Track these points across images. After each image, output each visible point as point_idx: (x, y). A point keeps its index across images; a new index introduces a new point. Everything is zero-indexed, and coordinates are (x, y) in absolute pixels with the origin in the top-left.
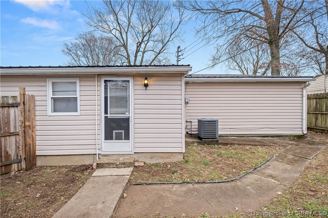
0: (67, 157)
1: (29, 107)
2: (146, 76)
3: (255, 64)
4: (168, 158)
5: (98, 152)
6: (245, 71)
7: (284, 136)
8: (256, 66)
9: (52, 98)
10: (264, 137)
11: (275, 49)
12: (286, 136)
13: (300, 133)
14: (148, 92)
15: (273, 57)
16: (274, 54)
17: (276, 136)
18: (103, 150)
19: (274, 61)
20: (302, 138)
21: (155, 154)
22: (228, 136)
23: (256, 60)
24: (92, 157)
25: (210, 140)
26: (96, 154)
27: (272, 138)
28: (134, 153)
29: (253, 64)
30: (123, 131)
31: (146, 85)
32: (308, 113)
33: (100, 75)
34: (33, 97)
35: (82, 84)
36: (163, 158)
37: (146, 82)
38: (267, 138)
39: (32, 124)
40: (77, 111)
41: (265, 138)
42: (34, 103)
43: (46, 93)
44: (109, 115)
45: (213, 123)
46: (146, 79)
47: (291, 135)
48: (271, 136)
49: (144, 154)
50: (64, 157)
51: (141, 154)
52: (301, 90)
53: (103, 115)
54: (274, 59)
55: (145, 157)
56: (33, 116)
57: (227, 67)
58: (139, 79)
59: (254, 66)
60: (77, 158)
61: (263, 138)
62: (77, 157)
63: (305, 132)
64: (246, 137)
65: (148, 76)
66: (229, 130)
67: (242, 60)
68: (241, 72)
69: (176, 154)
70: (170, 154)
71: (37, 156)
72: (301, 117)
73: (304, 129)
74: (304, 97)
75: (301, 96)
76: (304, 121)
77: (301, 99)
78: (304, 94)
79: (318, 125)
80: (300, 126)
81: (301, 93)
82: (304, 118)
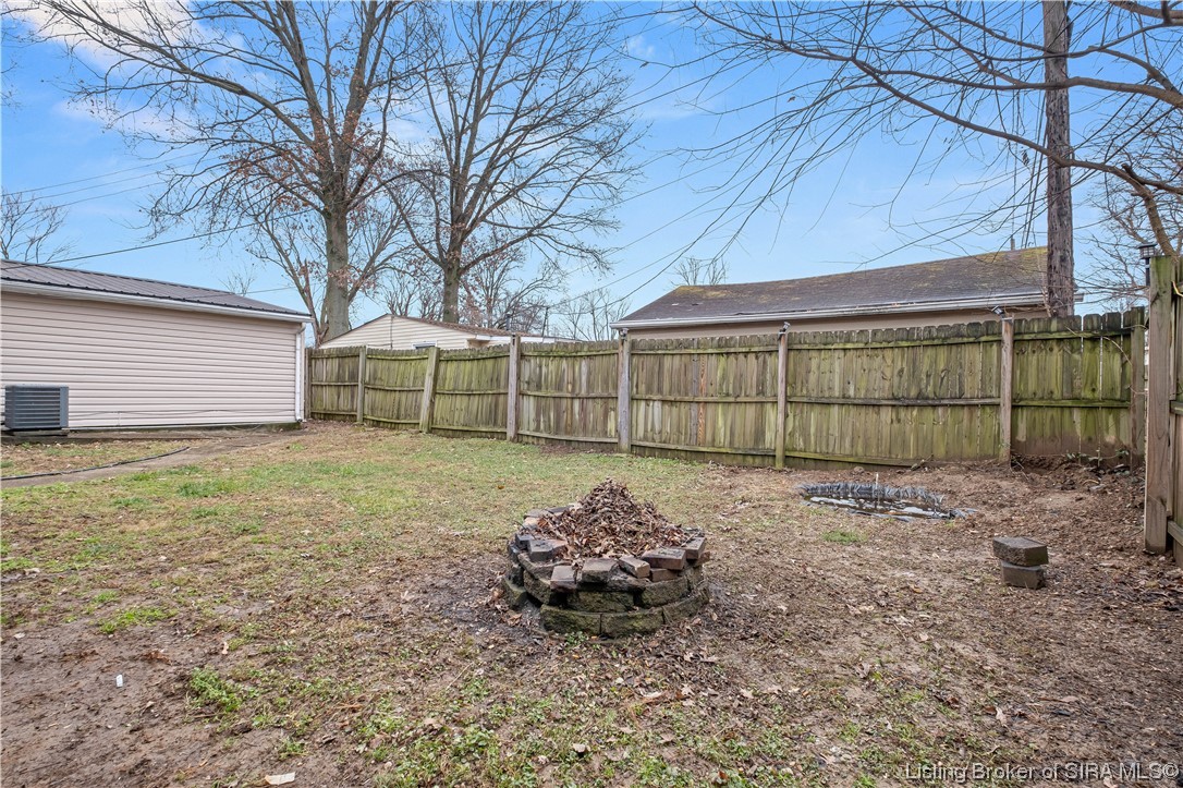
7: (254, 426)
10: (211, 429)
12: (262, 426)
13: (291, 420)
15: (332, 252)
17: (239, 427)
25: (40, 433)
27: (231, 431)
38: (217, 432)
41: (213, 432)
45: (53, 395)
47: (272, 424)
52: (291, 337)
61: (207, 432)
63: (298, 418)
64: (163, 431)
72: (291, 389)
73: (297, 411)
74: (298, 352)
75: (292, 349)
76: (298, 397)
77: (292, 354)
78: (298, 347)
79: (342, 407)
80: (291, 407)
81: (292, 343)
82: (298, 390)
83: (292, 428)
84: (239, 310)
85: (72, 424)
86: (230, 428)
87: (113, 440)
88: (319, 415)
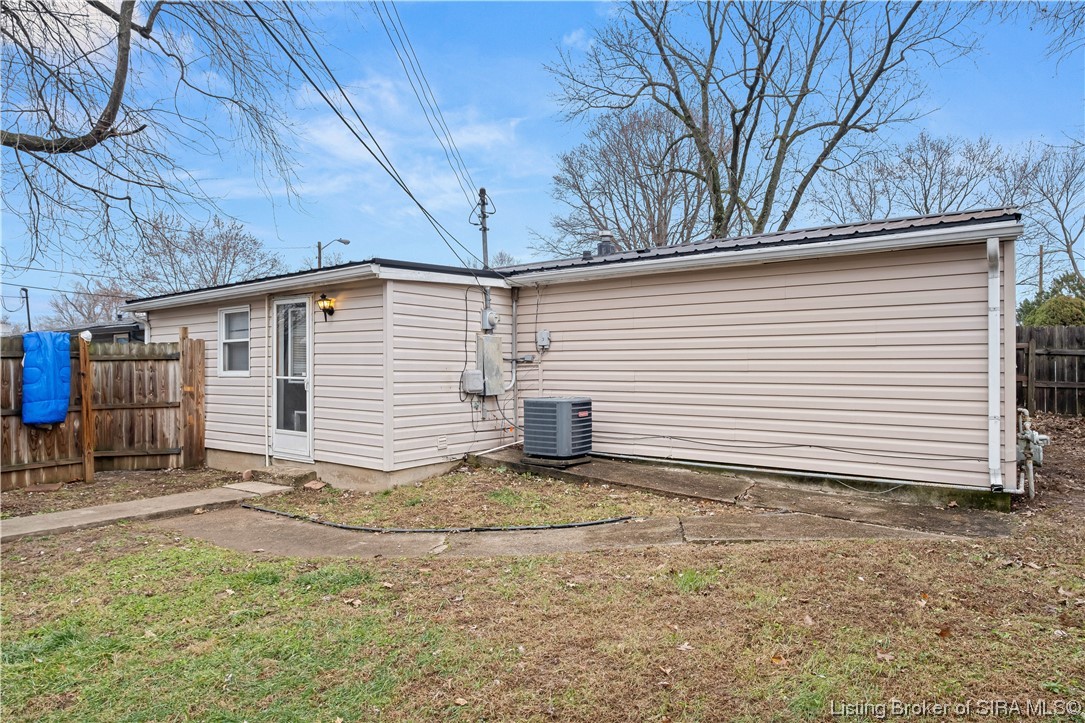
1: (192, 361)
4: (364, 481)
5: (268, 452)
7: (887, 486)
9: (224, 344)
10: (801, 480)
12: (905, 488)
13: (976, 482)
14: (336, 326)
17: (854, 484)
18: (274, 447)
20: (992, 507)
21: (345, 469)
26: (265, 456)
27: (838, 490)
28: (315, 461)
30: (301, 412)
33: (271, 297)
34: (201, 342)
35: (255, 315)
36: (357, 479)
37: (326, 304)
38: (813, 488)
39: (198, 390)
40: (247, 368)
41: (804, 488)
42: (203, 354)
43: (217, 335)
46: (324, 298)
47: (932, 488)
48: (833, 483)
49: (329, 465)
51: (324, 465)
52: (980, 281)
53: (275, 377)
56: (200, 377)
60: (247, 460)
61: (793, 486)
62: (247, 458)
64: (727, 474)
71: (206, 449)
73: (992, 463)
77: (980, 322)
80: (978, 450)
83: (972, 502)
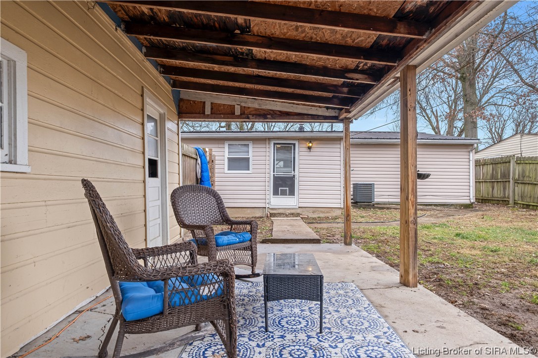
0: (240, 209)
2: (310, 140)
3: (452, 104)
4: (328, 212)
5: (267, 206)
6: (433, 116)
7: (448, 205)
8: (453, 107)
9: (228, 158)
10: (426, 205)
11: (469, 89)
12: (452, 205)
13: (467, 202)
14: (311, 154)
15: (466, 100)
16: (468, 96)
17: (440, 205)
18: (272, 204)
19: (468, 107)
20: (470, 207)
21: (317, 209)
22: (387, 204)
23: (453, 98)
24: (261, 210)
25: (366, 204)
26: (266, 208)
27: (436, 207)
28: (299, 207)
29: (449, 105)
30: (288, 188)
31: (310, 148)
32: (476, 182)
33: (270, 139)
35: (255, 146)
36: (324, 212)
37: (310, 145)
40: (249, 170)
43: (224, 154)
44: (275, 173)
45: (369, 187)
46: (310, 142)
47: (457, 204)
49: (307, 209)
50: (237, 209)
51: (304, 208)
52: (468, 154)
53: (272, 173)
54: (469, 104)
55: (308, 212)
57: (396, 114)
58: (304, 142)
59: (450, 107)
60: (249, 211)
62: (249, 209)
63: (472, 201)
65: (312, 140)
66: (387, 197)
67: (427, 97)
68: (425, 119)
69: (335, 209)
70: (330, 209)
72: (468, 184)
73: (471, 197)
74: (471, 162)
75: (467, 160)
76: (471, 188)
77: (468, 163)
78: (471, 159)
79: (495, 195)
80: (468, 194)
81: (468, 157)
82: (471, 185)
83: (468, 207)
84: (440, 141)
85: (376, 200)
86: (435, 205)
87: (391, 208)
88: (483, 201)
